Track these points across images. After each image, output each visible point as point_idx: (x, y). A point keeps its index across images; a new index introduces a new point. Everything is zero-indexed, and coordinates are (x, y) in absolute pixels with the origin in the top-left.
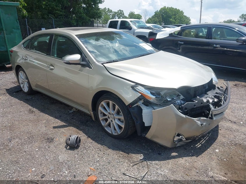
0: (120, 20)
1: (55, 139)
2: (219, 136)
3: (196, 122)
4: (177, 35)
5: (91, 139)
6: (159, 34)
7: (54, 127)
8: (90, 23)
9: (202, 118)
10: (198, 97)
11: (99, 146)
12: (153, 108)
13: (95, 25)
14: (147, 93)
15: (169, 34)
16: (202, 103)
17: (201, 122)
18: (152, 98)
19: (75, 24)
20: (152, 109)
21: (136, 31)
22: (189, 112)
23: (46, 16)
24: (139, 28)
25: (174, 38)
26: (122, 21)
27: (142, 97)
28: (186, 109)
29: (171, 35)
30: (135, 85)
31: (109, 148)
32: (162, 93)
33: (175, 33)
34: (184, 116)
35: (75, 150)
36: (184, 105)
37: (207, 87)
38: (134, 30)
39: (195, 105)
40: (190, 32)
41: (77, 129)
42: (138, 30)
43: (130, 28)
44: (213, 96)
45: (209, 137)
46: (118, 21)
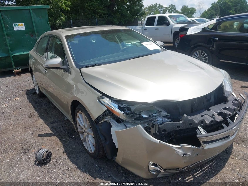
0: (157, 16)
1: (31, 150)
2: (226, 167)
3: (175, 150)
4: (211, 29)
5: (67, 154)
6: (191, 29)
7: (39, 136)
8: (133, 21)
9: (186, 146)
10: (185, 116)
11: (70, 163)
12: (126, 126)
13: (139, 22)
14: (115, 108)
15: (202, 28)
16: (191, 124)
17: (183, 151)
18: (120, 113)
19: (117, 23)
20: (124, 127)
21: (174, 26)
22: (173, 134)
23: (89, 16)
24: (178, 23)
25: (207, 33)
26: (159, 17)
27: (109, 112)
28: (164, 130)
29: (204, 30)
30: (102, 96)
31: (79, 168)
32: (133, 109)
33: (209, 27)
34: (158, 141)
35: (42, 166)
36: (163, 125)
37: (212, 100)
38: (172, 25)
39: (178, 127)
40: (232, 25)
41: (60, 140)
42: (177, 25)
43: (168, 24)
44: (217, 112)
45: (211, 168)
46: (155, 17)
